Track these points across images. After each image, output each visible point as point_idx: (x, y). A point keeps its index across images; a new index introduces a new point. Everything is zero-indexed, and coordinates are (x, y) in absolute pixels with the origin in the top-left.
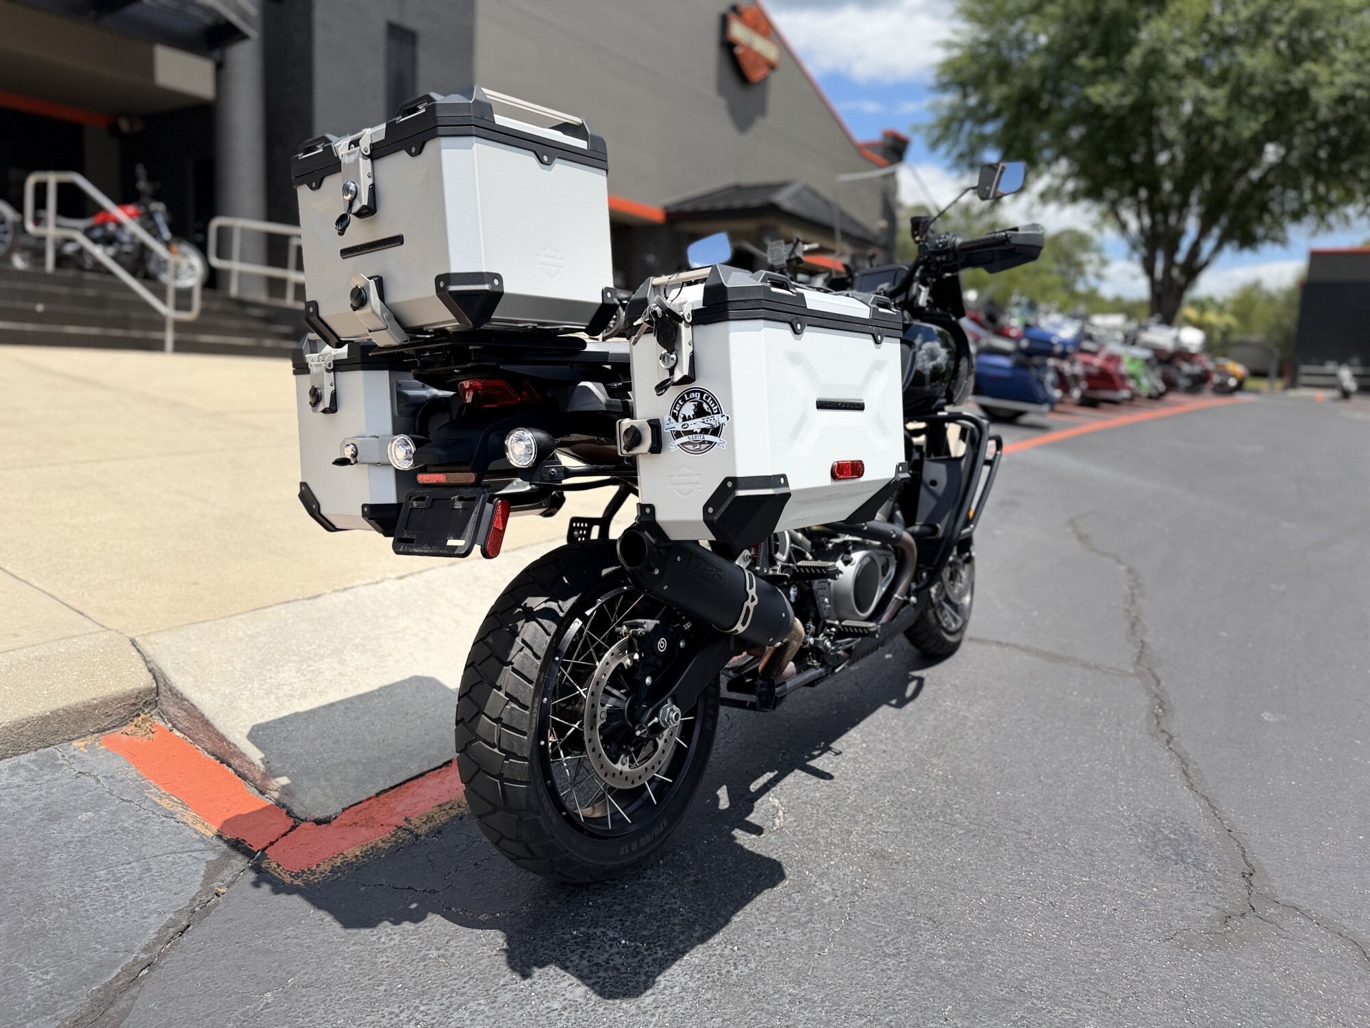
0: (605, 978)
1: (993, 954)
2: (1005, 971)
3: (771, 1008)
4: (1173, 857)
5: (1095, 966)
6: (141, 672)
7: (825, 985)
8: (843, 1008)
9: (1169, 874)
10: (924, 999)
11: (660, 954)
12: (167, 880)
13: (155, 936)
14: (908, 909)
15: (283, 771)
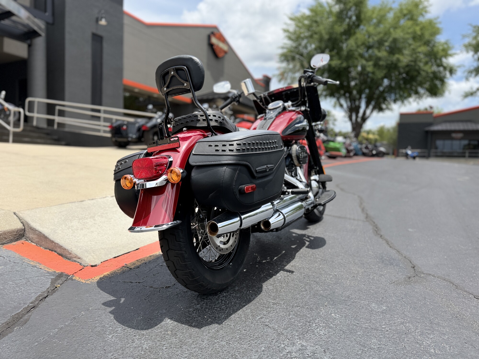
0: (207, 302)
1: (338, 289)
2: (342, 293)
3: (267, 306)
4: (389, 264)
5: (371, 291)
6: (18, 223)
7: (283, 299)
8: (291, 305)
9: (389, 268)
10: (318, 301)
11: (225, 295)
12: (37, 284)
13: (35, 299)
14: (307, 279)
15: (77, 251)
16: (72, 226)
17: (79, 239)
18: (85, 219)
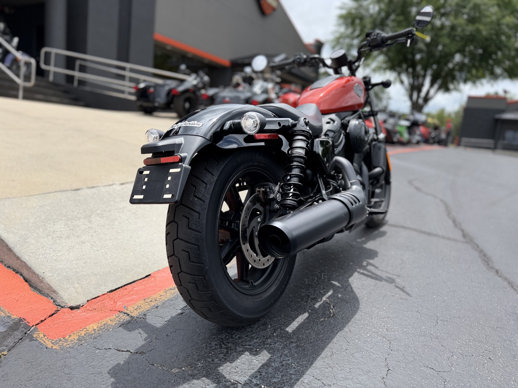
15: (53, 278)
16: (54, 231)
17: (60, 256)
18: (76, 219)
